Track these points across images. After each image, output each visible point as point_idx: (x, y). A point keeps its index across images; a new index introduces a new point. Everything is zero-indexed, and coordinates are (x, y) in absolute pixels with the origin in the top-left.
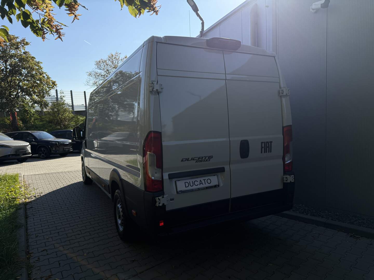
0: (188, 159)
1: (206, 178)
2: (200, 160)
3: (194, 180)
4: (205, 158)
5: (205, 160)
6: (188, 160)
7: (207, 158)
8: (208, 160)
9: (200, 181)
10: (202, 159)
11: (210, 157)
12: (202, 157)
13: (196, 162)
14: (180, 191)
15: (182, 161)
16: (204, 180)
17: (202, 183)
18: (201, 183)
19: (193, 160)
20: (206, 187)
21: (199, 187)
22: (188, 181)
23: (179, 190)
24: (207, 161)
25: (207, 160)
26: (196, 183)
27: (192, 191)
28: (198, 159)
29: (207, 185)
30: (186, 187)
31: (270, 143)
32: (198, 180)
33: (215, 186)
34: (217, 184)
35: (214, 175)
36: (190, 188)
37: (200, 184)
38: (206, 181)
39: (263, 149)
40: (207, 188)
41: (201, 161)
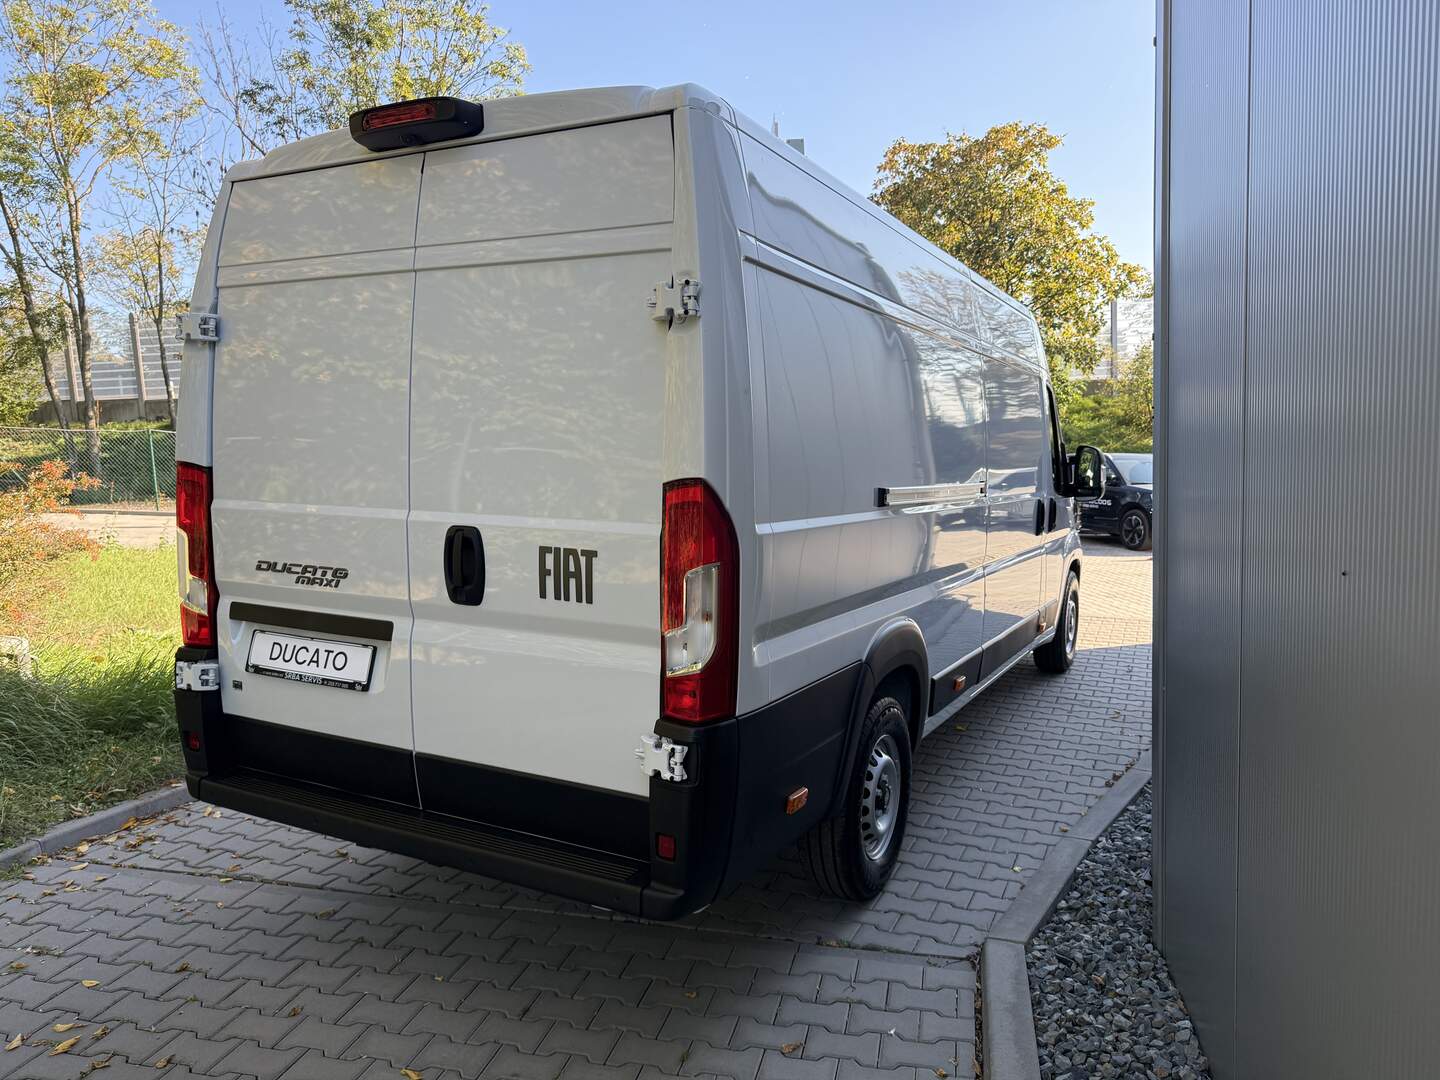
0: (276, 564)
1: (337, 648)
2: (308, 575)
3: (300, 643)
4: (324, 573)
5: (322, 580)
6: (272, 567)
7: (329, 576)
8: (333, 584)
9: (317, 651)
10: (314, 574)
11: (340, 574)
12: (315, 570)
13: (297, 582)
14: (253, 666)
15: (259, 568)
16: (329, 652)
17: (317, 662)
18: (315, 659)
19: (290, 571)
20: (323, 680)
21: (304, 669)
22: (283, 640)
23: (253, 661)
24: (331, 586)
25: (329, 583)
26: (303, 656)
27: (281, 674)
28: (303, 573)
29: (330, 673)
30: (271, 659)
31: (583, 560)
32: (313, 646)
33: (352, 686)
34: (363, 679)
35: (366, 646)
36: (279, 665)
37: (311, 661)
38: (332, 656)
39: (550, 581)
40: (325, 682)
41: (312, 582)
